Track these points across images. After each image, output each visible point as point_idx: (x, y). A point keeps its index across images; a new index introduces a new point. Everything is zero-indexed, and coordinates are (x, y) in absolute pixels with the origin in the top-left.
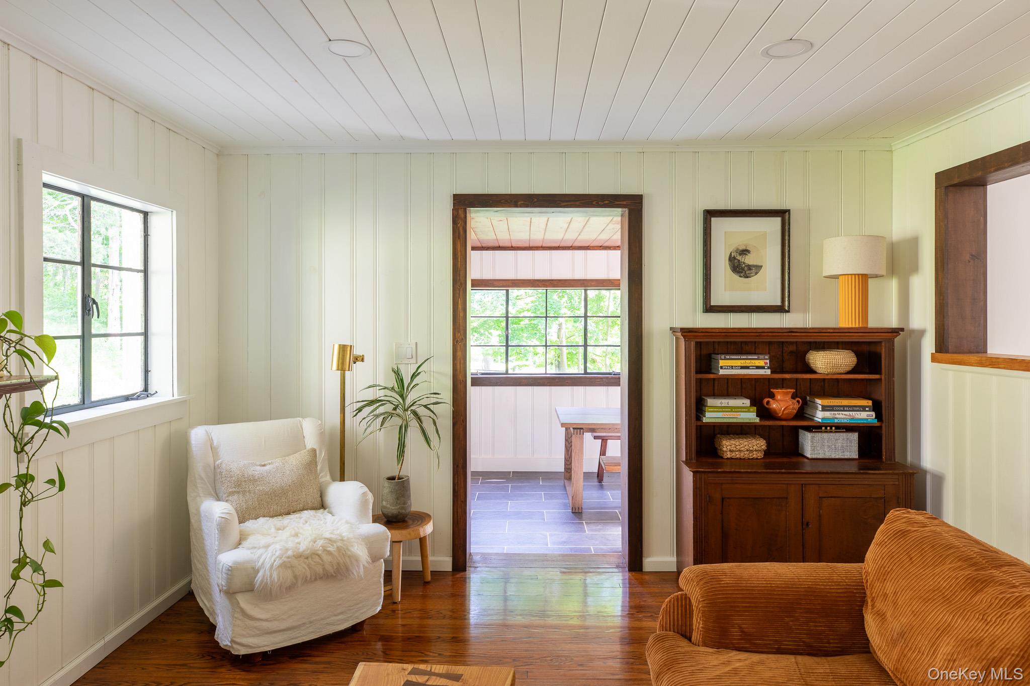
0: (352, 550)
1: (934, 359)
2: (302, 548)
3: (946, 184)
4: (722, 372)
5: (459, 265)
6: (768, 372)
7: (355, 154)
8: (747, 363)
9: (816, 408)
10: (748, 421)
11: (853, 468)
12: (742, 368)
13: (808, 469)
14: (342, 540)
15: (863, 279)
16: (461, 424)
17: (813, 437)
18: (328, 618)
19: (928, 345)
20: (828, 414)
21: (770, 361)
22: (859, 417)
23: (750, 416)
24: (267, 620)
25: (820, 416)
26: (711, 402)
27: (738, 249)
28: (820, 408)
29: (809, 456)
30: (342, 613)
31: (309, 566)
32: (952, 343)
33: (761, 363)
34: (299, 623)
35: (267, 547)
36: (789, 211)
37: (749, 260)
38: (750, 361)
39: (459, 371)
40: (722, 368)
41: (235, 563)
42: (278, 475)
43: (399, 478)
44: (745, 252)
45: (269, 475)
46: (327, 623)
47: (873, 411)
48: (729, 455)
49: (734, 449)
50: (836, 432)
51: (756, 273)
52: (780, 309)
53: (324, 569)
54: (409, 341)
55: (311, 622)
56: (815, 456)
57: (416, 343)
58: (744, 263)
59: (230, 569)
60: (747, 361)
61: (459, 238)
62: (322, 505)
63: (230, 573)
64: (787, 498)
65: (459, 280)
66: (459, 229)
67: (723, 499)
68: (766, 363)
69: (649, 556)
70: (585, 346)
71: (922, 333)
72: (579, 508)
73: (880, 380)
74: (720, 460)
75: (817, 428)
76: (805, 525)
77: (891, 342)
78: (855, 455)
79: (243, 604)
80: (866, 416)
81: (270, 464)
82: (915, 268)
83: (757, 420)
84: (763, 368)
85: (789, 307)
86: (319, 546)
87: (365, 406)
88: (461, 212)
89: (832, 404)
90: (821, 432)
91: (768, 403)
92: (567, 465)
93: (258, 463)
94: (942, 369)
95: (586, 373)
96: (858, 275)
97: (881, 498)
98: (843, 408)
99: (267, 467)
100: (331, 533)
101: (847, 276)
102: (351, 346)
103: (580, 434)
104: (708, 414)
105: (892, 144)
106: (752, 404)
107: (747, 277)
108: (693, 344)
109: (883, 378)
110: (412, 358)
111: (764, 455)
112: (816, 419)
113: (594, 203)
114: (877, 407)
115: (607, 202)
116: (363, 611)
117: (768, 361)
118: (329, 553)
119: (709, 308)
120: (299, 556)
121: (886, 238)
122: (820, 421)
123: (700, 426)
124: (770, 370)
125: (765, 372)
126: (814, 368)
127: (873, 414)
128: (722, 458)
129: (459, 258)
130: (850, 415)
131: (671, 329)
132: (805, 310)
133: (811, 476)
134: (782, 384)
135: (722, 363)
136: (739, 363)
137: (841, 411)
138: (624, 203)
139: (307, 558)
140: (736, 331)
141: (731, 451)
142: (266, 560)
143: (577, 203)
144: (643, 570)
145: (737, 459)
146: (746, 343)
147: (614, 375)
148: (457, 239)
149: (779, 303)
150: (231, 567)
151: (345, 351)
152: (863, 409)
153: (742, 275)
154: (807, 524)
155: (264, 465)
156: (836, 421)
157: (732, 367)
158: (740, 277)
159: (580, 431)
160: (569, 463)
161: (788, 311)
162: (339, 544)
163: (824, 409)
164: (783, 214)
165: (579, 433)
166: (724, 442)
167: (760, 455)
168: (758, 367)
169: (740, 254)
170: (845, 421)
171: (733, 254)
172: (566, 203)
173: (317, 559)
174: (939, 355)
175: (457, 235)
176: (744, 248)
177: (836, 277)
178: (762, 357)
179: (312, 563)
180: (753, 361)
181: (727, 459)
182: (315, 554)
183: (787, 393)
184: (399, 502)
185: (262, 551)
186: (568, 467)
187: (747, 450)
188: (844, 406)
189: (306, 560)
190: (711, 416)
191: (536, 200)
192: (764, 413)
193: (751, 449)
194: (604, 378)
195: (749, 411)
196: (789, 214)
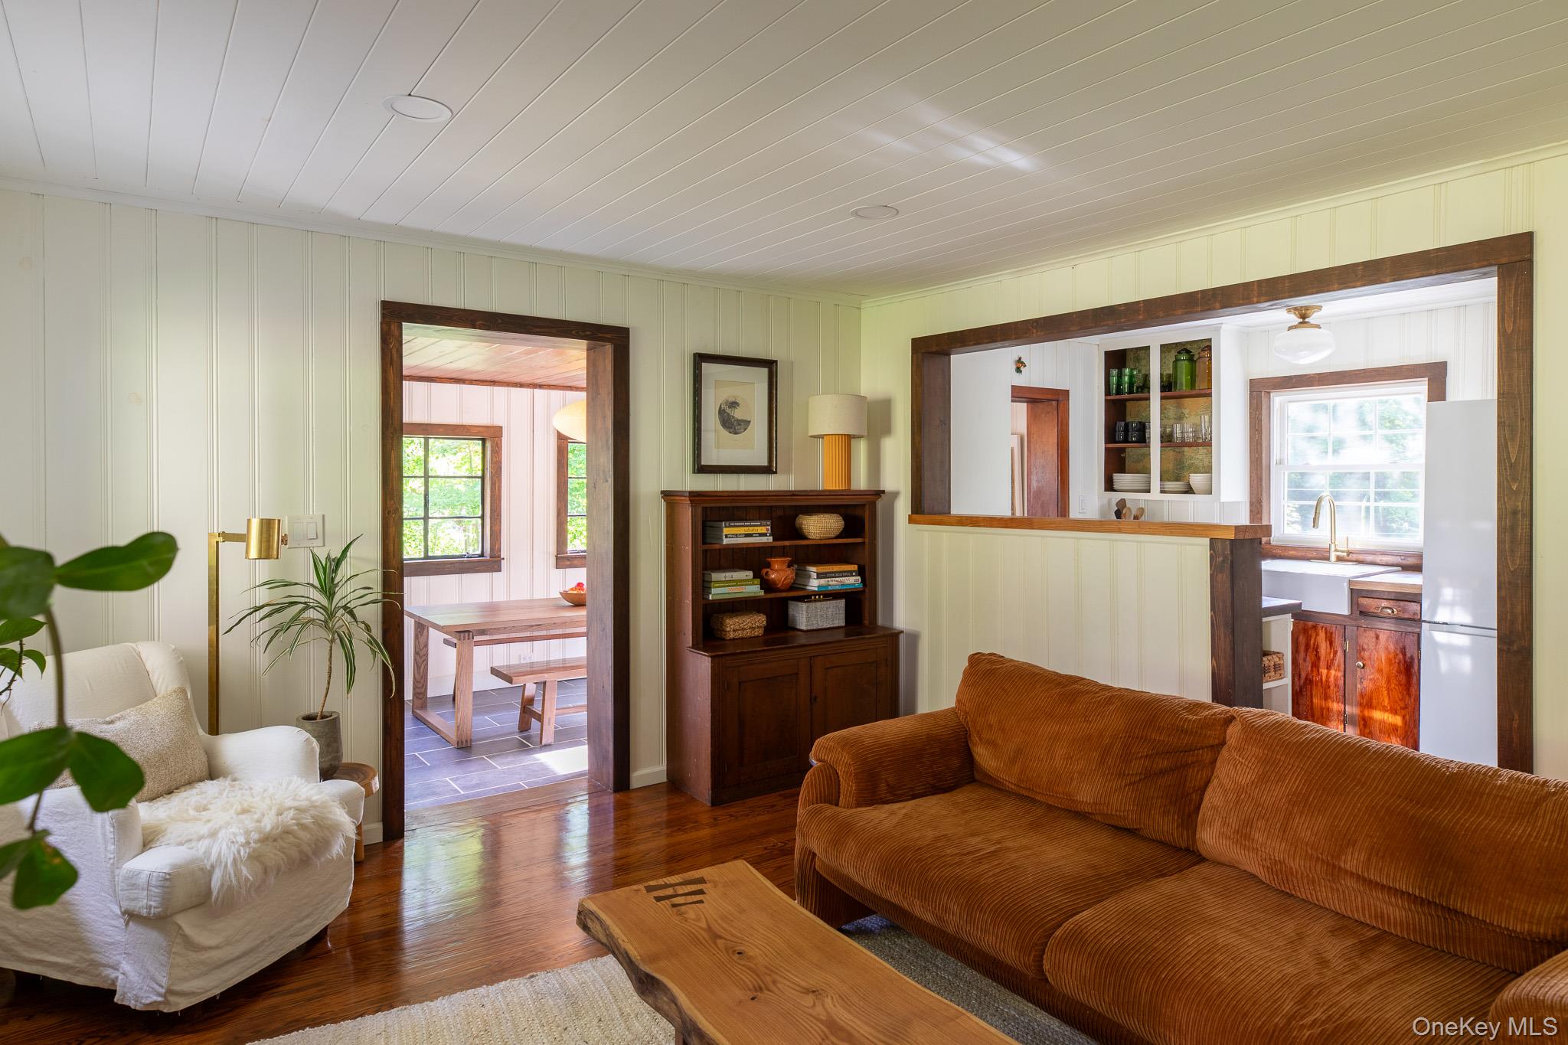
0: (332, 817)
1: (911, 521)
2: (268, 824)
3: (923, 351)
4: (726, 541)
5: (392, 404)
6: (770, 539)
7: (214, 220)
8: (750, 530)
9: (809, 577)
10: (753, 595)
11: (840, 636)
12: (747, 535)
13: (803, 640)
14: (315, 807)
15: (849, 438)
16: (396, 630)
17: (808, 607)
18: (292, 926)
19: (903, 507)
20: (823, 581)
21: (771, 528)
22: (848, 582)
23: (754, 590)
24: (217, 947)
25: (814, 584)
26: (716, 576)
27: (727, 401)
28: (814, 575)
29: (803, 627)
30: (307, 916)
31: (282, 850)
32: (927, 504)
33: (762, 530)
34: (258, 942)
35: (213, 834)
36: (776, 361)
37: (738, 414)
38: (752, 528)
39: (392, 554)
40: (726, 536)
41: (174, 866)
42: (145, 735)
43: (323, 717)
44: (734, 404)
45: (130, 735)
46: (291, 935)
47: (859, 575)
48: (732, 635)
49: (738, 628)
50: (824, 600)
51: (745, 429)
52: (768, 470)
53: (301, 852)
54: (311, 513)
55: (272, 937)
56: (809, 628)
57: (323, 516)
58: (734, 417)
59: (168, 877)
60: (751, 528)
61: (391, 364)
62: (212, 772)
63: (168, 884)
64: (797, 674)
65: (392, 424)
66: (391, 352)
67: (740, 683)
68: (768, 530)
69: (636, 770)
70: (426, 518)
71: (895, 495)
72: (466, 741)
73: (864, 543)
74: (725, 642)
75: (808, 598)
76: (813, 699)
77: (873, 505)
78: (843, 624)
79: (188, 930)
80: (853, 581)
81: (119, 719)
82: (887, 429)
83: (762, 593)
84: (764, 535)
85: (776, 469)
86: (289, 818)
87: (273, 613)
88: (394, 327)
89: (825, 571)
90: (811, 601)
91: (767, 572)
92: (418, 688)
93: (100, 720)
94: (918, 530)
95: (427, 557)
96: (845, 435)
97: (873, 662)
98: (834, 575)
99: (119, 725)
100: (294, 800)
101: (834, 436)
102: (279, 521)
103: (469, 639)
104: (714, 591)
105: (863, 302)
106: (755, 577)
107: (736, 433)
108: (699, 510)
109: (867, 541)
110: (317, 537)
111: (764, 632)
112: (808, 588)
113: (573, 332)
114: (861, 572)
115: (588, 333)
116: (333, 906)
117: (769, 528)
118: (303, 827)
119: (701, 469)
120: (267, 839)
121: (866, 397)
122: (816, 589)
123: (706, 605)
124: (771, 537)
125: (768, 539)
126: (806, 534)
127: (859, 578)
128: (724, 639)
129: (392, 393)
130: (841, 581)
131: (662, 492)
132: (788, 471)
133: (815, 647)
134: (782, 552)
135: (726, 531)
136: (742, 530)
137: (833, 577)
138: (609, 336)
139: (275, 840)
140: (726, 494)
141: (734, 631)
142: (223, 851)
143: (554, 331)
144: (631, 788)
145: (739, 638)
146: (738, 508)
147: (468, 557)
148: (389, 365)
149: (766, 464)
150: (169, 874)
151: (270, 528)
152: (850, 574)
153: (731, 430)
154: (815, 698)
155: (112, 722)
156: (830, 588)
157: (736, 536)
158: (730, 432)
159: (469, 635)
160: (420, 686)
161: (776, 473)
162: (313, 812)
163: (820, 576)
164: (770, 365)
165: (467, 638)
166: (727, 620)
167: (759, 632)
168: (761, 535)
169: (730, 407)
170: (837, 587)
171: (722, 406)
172: (538, 330)
173: (291, 839)
174: (915, 516)
175: (388, 360)
176: (733, 400)
177: (822, 437)
178: (764, 523)
179: (285, 845)
180: (755, 528)
181: (730, 640)
182: (287, 832)
183: (784, 562)
184: (330, 749)
185: (205, 843)
186: (418, 691)
187: (750, 628)
188: (835, 572)
189: (275, 843)
190: (717, 593)
191: (500, 321)
192: (767, 585)
193: (754, 626)
194: (457, 562)
195: (753, 584)
196: (777, 365)
